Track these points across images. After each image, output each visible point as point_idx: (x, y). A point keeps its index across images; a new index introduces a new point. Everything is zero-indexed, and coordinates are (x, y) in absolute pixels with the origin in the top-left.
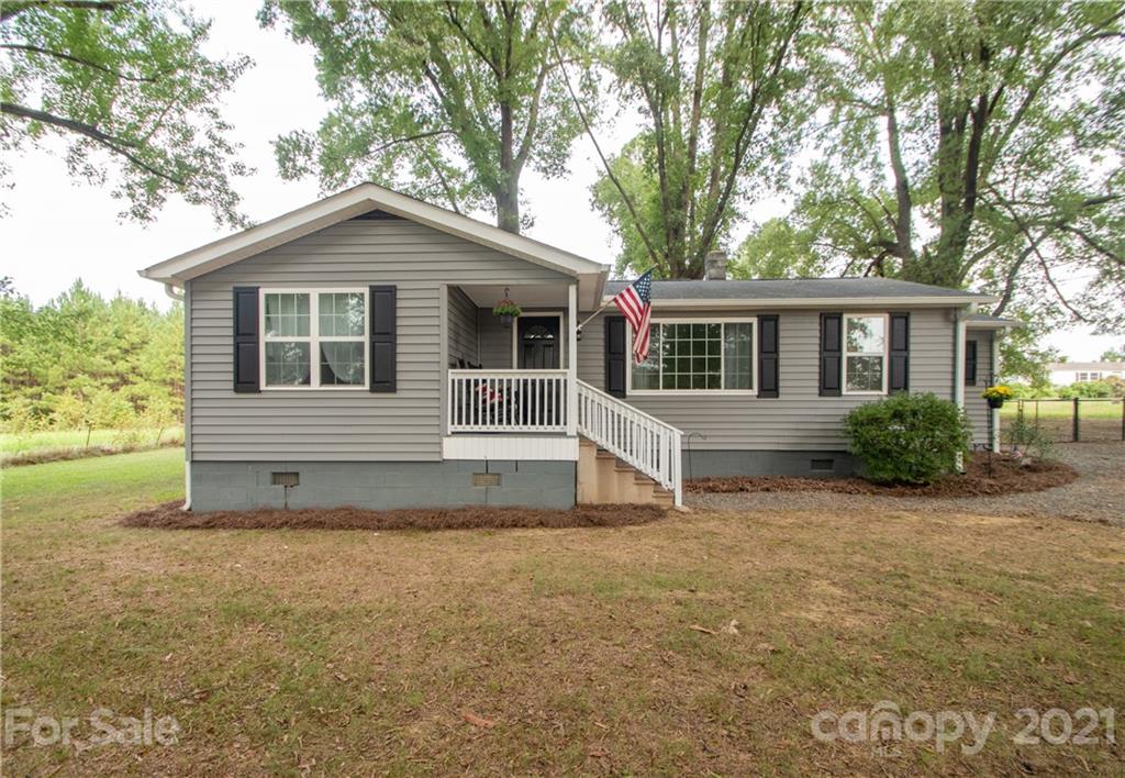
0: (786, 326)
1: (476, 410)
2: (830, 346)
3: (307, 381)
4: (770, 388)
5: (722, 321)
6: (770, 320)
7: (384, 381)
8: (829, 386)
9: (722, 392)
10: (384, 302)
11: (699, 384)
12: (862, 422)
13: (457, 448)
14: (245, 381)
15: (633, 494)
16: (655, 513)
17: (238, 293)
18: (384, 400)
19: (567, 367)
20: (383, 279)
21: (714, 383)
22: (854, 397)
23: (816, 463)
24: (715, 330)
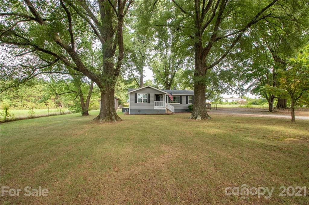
0: (183, 97)
1: (156, 105)
2: (187, 99)
3: (141, 102)
4: (181, 103)
5: (177, 96)
6: (181, 96)
7: (149, 102)
8: (187, 103)
9: (177, 103)
10: (149, 95)
11: (175, 103)
12: (189, 106)
13: (155, 108)
14: (136, 102)
15: (170, 113)
16: (173, 114)
17: (135, 94)
18: (148, 104)
19: (164, 101)
20: (149, 93)
21: (176, 103)
22: (189, 104)
23: (186, 111)
24: (176, 97)
